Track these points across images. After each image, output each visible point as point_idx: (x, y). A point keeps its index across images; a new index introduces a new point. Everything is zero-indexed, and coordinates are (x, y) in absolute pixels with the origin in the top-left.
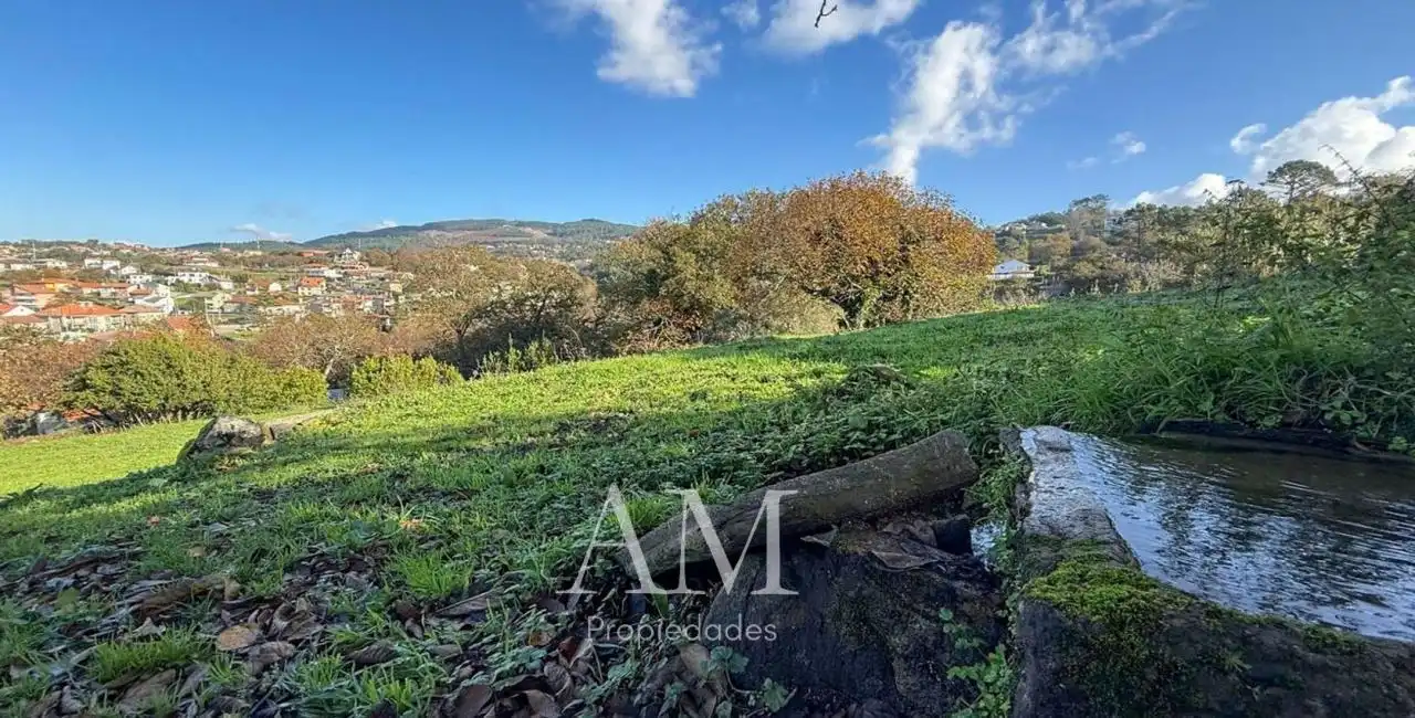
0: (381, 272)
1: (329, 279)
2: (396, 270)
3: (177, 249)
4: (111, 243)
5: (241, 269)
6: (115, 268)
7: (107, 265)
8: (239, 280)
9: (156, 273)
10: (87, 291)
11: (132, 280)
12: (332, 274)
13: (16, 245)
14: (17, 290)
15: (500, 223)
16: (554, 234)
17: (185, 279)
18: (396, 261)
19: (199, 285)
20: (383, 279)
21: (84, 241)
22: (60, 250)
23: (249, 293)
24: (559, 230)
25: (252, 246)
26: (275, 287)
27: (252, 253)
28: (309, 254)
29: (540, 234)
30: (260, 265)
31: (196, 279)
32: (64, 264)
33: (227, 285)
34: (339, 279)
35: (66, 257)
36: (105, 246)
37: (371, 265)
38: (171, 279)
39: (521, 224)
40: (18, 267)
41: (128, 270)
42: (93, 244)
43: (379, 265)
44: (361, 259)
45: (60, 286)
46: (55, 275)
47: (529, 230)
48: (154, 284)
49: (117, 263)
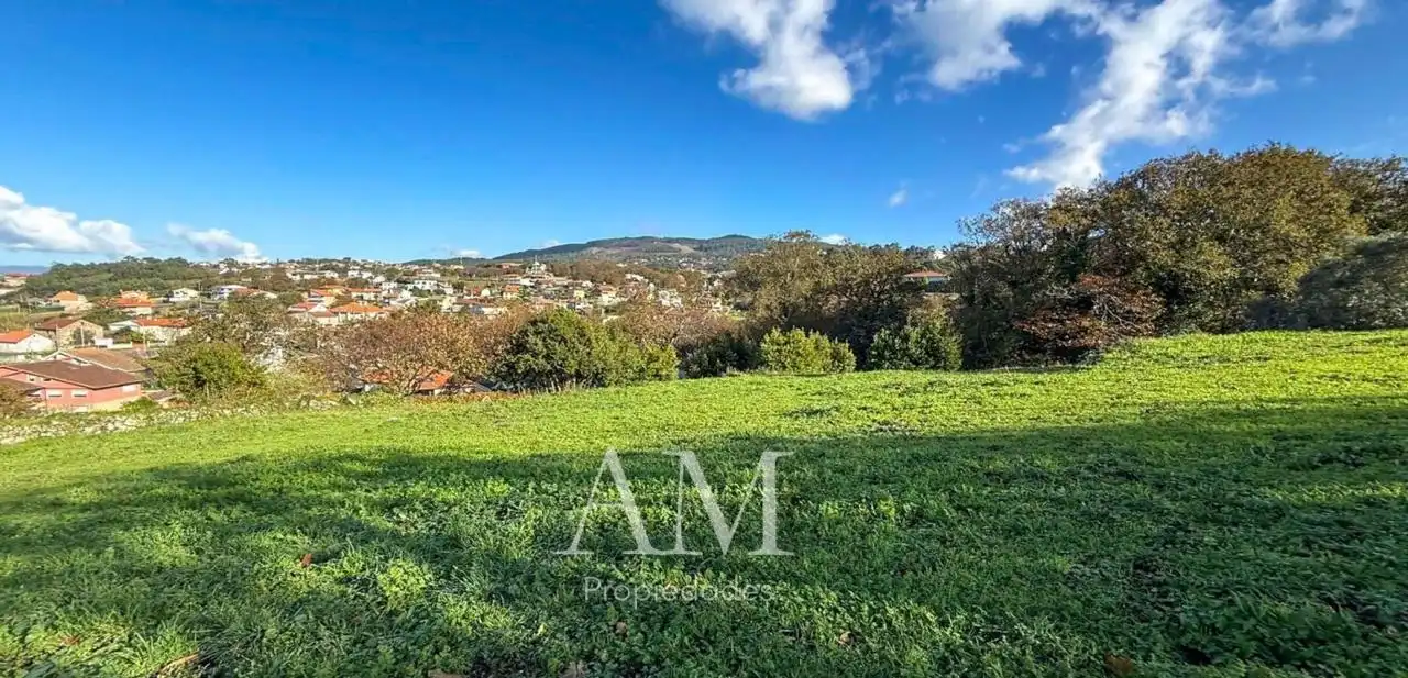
0: (564, 281)
1: (525, 287)
2: (575, 279)
3: (404, 264)
4: (359, 261)
5: (456, 279)
6: (371, 278)
7: (366, 275)
8: (458, 287)
9: (398, 281)
10: (354, 295)
11: (383, 286)
12: (526, 282)
13: (298, 262)
14: (312, 294)
15: (652, 240)
16: (700, 249)
17: (420, 286)
18: (575, 272)
19: (429, 291)
20: (566, 286)
21: (341, 258)
22: (329, 265)
23: (466, 297)
24: (705, 245)
25: (456, 261)
26: (485, 293)
27: (456, 267)
28: (506, 266)
29: (687, 249)
30: (470, 275)
31: (427, 287)
32: (336, 275)
33: (450, 291)
34: (532, 287)
35: (333, 269)
36: (355, 263)
37: (556, 275)
38: (410, 286)
39: (670, 241)
40: (307, 277)
41: (380, 279)
42: (347, 260)
43: (561, 275)
44: (547, 270)
45: (337, 291)
46: (332, 282)
47: (677, 245)
48: (398, 290)
49: (370, 274)
